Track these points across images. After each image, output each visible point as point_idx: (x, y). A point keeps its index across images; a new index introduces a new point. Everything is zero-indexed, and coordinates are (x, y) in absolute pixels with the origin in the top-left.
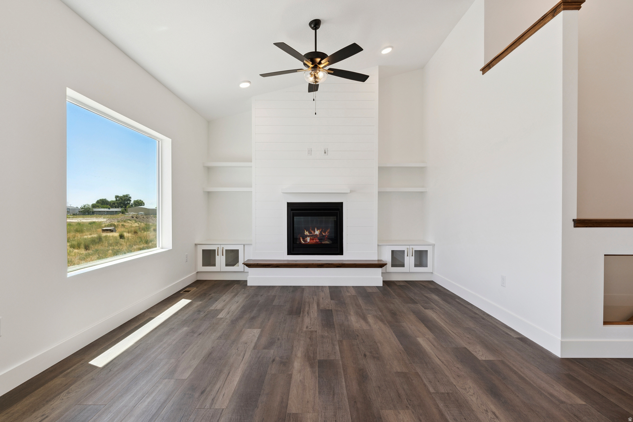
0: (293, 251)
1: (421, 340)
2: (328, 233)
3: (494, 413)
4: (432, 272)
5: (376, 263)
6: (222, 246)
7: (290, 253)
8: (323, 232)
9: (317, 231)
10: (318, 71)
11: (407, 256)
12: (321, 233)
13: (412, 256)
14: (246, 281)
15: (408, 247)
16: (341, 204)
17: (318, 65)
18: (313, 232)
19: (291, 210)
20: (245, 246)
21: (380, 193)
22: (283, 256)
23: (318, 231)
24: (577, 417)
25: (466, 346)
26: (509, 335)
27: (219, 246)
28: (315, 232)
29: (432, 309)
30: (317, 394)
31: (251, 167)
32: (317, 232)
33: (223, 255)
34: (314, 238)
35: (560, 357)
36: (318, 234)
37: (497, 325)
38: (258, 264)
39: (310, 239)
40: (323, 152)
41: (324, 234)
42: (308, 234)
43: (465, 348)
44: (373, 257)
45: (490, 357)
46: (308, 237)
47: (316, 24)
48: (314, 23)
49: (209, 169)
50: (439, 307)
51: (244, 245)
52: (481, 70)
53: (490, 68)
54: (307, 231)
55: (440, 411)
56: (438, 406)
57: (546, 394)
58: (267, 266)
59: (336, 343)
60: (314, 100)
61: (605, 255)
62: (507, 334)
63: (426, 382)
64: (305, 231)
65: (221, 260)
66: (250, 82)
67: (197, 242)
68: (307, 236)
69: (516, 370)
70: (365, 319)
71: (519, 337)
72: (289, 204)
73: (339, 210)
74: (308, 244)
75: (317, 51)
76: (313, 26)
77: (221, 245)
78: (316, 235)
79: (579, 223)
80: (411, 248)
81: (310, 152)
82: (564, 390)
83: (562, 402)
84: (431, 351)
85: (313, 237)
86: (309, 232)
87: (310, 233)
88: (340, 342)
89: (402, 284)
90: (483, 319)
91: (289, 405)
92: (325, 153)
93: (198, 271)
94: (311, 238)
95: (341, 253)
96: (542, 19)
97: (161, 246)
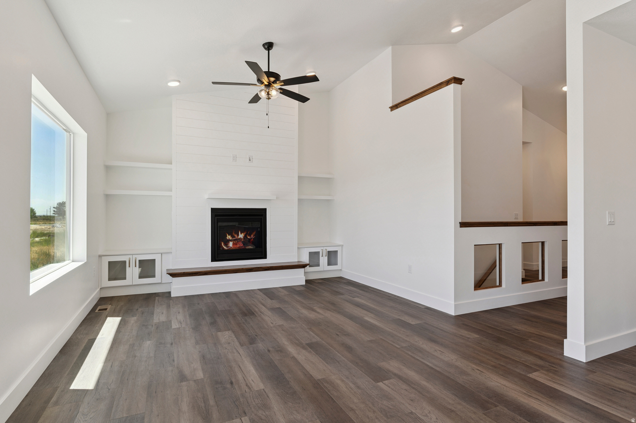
0: (217, 258)
1: (366, 318)
2: (253, 236)
3: (440, 351)
4: (341, 269)
5: (297, 264)
6: (134, 256)
7: (214, 259)
8: (247, 236)
9: (241, 234)
10: (271, 89)
11: (322, 256)
12: (245, 237)
13: (326, 256)
14: (170, 293)
15: (322, 248)
16: (265, 210)
17: (272, 84)
18: (236, 236)
19: (215, 216)
20: (163, 255)
21: (300, 200)
22: (207, 263)
23: (243, 234)
24: (480, 344)
25: (399, 318)
26: (419, 307)
27: (131, 256)
28: (238, 235)
29: (358, 297)
30: (327, 365)
31: (171, 169)
32: (241, 236)
33: (136, 266)
34: (238, 242)
35: (454, 315)
36: (242, 238)
37: (408, 302)
38: (185, 272)
39: (233, 244)
40: (248, 159)
41: (249, 237)
42: (231, 239)
43: (399, 319)
44: (293, 259)
45: (418, 322)
46: (230, 242)
47: (269, 46)
48: (267, 45)
49: (108, 168)
50: (362, 295)
51: (161, 254)
52: (389, 108)
53: (397, 108)
54: (229, 235)
55: (411, 356)
56: (408, 354)
57: (459, 336)
58: (194, 275)
59: (308, 330)
60: (267, 115)
61: (475, 245)
62: (417, 306)
63: (391, 343)
64: (228, 235)
65: (133, 272)
66: (179, 81)
67: (100, 253)
68: (229, 240)
69: (436, 326)
70: (313, 310)
71: (425, 307)
72: (213, 210)
73: (262, 216)
74: (231, 249)
75: (270, 71)
76: (266, 47)
77: (132, 255)
78: (240, 238)
79: (463, 225)
80: (325, 249)
81: (235, 158)
82: (466, 332)
83: (469, 338)
84: (380, 324)
85: (236, 241)
86: (231, 236)
87: (233, 236)
88: (310, 329)
89: (320, 281)
90: (397, 299)
91: (312, 375)
92: (250, 160)
93: (103, 286)
94: (235, 242)
95: (265, 257)
96: (439, 85)
97: (71, 258)
